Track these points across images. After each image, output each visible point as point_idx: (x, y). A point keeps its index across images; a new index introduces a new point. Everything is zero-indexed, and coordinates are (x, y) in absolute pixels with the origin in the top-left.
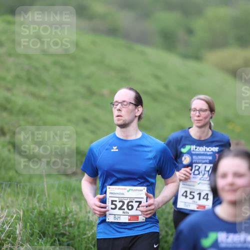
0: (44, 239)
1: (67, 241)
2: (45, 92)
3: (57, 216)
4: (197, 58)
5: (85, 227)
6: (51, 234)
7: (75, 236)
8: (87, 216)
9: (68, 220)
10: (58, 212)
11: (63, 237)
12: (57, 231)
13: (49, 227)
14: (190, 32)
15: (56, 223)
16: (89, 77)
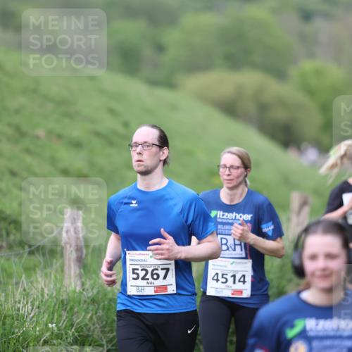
8: (16, 308)
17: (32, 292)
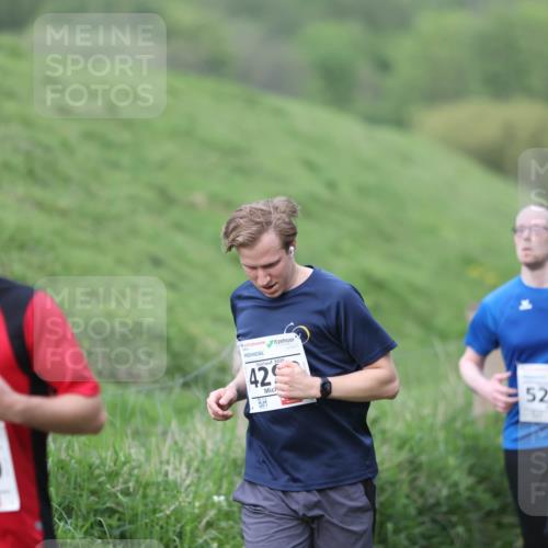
0: (69, 522)
1: (119, 527)
2: (65, 200)
3: (97, 472)
4: (399, 122)
5: (158, 495)
6: (84, 512)
7: (137, 515)
8: (163, 471)
9: (121, 480)
10: (97, 462)
11: (110, 517)
12: (98, 503)
13: (81, 496)
14: (384, 66)
15: (94, 486)
16: (162, 166)
17: (187, 447)
